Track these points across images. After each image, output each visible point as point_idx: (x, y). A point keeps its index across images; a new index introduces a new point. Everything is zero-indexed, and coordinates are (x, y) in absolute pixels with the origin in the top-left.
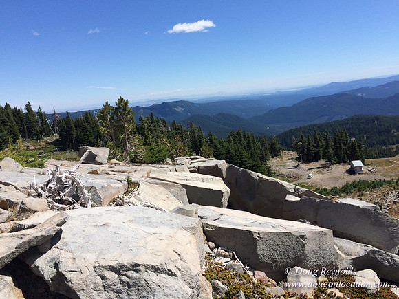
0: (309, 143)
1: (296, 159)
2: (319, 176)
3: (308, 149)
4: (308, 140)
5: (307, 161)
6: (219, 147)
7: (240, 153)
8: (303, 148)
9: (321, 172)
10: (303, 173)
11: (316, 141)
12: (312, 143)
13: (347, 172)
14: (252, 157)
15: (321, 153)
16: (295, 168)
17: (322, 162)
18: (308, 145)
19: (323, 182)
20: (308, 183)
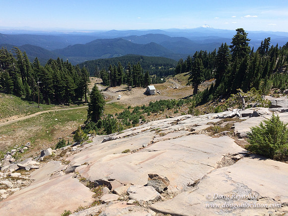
0: (115, 72)
1: (101, 83)
2: (126, 97)
3: (115, 77)
4: (115, 69)
5: (113, 85)
6: (47, 72)
7: (65, 78)
8: (111, 75)
9: (126, 94)
10: (114, 95)
11: (119, 71)
12: (117, 72)
13: (145, 93)
14: (75, 82)
15: (122, 80)
16: (105, 90)
17: (123, 86)
18: (115, 73)
19: (130, 102)
20: (119, 102)
